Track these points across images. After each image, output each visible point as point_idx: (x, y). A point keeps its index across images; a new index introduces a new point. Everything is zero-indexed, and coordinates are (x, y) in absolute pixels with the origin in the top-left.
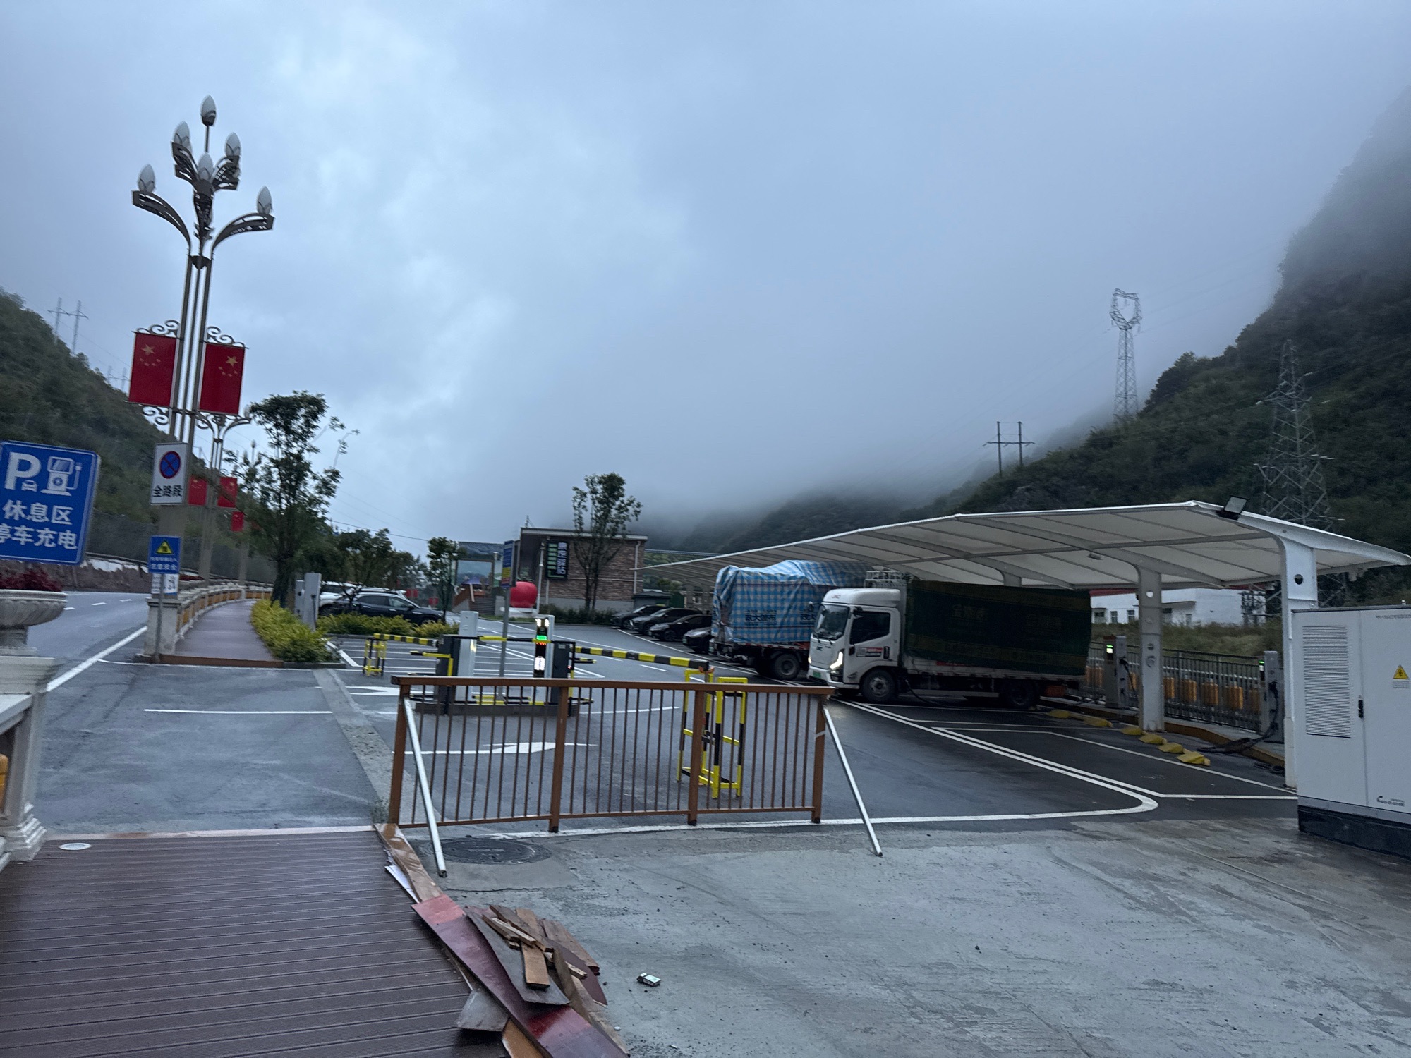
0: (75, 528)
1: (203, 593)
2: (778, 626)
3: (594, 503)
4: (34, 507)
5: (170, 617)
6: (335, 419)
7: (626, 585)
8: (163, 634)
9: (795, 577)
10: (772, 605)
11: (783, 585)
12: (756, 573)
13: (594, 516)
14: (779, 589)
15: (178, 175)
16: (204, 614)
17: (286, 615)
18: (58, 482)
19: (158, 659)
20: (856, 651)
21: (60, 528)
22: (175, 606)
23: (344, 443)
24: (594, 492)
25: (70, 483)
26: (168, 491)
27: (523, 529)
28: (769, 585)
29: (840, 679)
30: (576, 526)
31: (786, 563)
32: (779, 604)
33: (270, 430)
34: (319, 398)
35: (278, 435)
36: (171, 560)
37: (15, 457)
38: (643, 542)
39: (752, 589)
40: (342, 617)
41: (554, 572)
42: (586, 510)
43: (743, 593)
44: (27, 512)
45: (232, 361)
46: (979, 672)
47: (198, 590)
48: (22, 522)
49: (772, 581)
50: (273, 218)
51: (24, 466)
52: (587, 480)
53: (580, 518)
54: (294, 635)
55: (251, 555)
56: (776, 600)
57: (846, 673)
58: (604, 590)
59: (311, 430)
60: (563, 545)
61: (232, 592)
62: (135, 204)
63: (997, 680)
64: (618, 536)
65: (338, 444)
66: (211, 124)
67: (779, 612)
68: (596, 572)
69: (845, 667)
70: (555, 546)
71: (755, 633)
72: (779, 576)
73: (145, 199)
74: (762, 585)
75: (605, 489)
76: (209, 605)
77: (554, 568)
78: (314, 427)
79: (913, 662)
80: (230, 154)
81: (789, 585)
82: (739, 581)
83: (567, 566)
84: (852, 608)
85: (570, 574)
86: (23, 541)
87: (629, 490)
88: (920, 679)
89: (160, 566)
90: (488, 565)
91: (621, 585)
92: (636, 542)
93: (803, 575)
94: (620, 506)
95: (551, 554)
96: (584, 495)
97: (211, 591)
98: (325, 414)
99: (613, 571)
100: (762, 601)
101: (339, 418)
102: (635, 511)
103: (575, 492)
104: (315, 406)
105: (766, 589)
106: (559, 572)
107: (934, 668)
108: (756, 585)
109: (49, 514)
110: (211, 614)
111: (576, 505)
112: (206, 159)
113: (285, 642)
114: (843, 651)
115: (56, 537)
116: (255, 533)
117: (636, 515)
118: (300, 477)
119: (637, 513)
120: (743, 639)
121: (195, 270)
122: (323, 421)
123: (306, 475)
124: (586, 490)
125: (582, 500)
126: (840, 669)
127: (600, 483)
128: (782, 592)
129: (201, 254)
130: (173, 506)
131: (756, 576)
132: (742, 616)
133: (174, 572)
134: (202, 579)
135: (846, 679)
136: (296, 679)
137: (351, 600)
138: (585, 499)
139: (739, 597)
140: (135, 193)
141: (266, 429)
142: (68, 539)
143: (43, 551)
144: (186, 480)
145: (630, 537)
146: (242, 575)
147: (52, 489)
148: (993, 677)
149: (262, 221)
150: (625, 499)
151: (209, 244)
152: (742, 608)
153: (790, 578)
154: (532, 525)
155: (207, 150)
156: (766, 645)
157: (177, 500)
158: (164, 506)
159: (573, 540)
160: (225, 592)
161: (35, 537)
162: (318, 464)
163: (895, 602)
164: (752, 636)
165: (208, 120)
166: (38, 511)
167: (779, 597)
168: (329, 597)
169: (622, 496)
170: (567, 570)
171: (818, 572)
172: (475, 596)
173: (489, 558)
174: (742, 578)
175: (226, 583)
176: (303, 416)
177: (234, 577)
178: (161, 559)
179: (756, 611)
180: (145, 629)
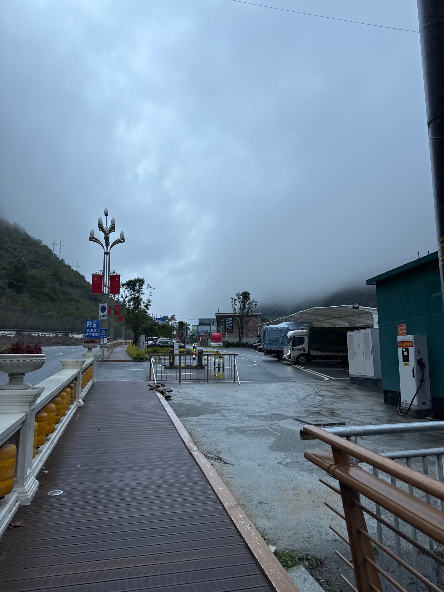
0: (97, 333)
1: (112, 343)
2: (280, 343)
3: (239, 303)
4: (91, 330)
5: (106, 350)
6: (148, 285)
7: (255, 332)
8: (104, 355)
9: (285, 328)
10: (278, 337)
11: (281, 330)
12: (272, 327)
13: (240, 308)
14: (280, 332)
15: (100, 230)
16: (112, 350)
17: (136, 348)
18: (94, 325)
19: (103, 361)
20: (294, 349)
21: (95, 333)
22: (107, 347)
23: (151, 293)
24: (239, 298)
25: (96, 326)
26: (103, 316)
27: (216, 314)
28: (276, 331)
29: (290, 358)
30: (233, 312)
31: (283, 323)
32: (280, 337)
33: (129, 291)
34: (143, 279)
35: (131, 292)
36: (105, 334)
37: (88, 322)
38: (260, 315)
39: (271, 332)
40: (153, 348)
41: (228, 329)
42: (237, 306)
43: (268, 333)
44: (90, 330)
45: (117, 279)
46: (334, 354)
47: (110, 342)
48: (90, 332)
49: (277, 329)
50: (125, 239)
51: (89, 323)
52: (236, 294)
53: (235, 308)
54: (137, 353)
55: (126, 329)
56: (279, 335)
57: (291, 356)
58: (247, 334)
59: (141, 289)
60: (231, 319)
61: (120, 343)
62: (90, 240)
63: (341, 356)
64: (249, 314)
65: (149, 293)
66: (107, 216)
67: (280, 339)
68: (242, 328)
69: (291, 354)
70: (228, 319)
71: (273, 346)
72: (279, 328)
73: (92, 238)
74: (274, 331)
75: (243, 297)
76: (114, 347)
77: (228, 327)
78: (142, 288)
79: (312, 352)
80: (113, 224)
81: (283, 330)
82: (266, 330)
83: (233, 326)
84: (292, 336)
85: (234, 329)
86: (90, 335)
87: (252, 297)
88: (315, 357)
89: (103, 336)
90: (209, 327)
91: (253, 332)
92: (257, 315)
93: (287, 327)
94: (249, 303)
95: (227, 322)
96: (236, 300)
97: (114, 343)
98: (145, 284)
99: (250, 327)
100: (274, 336)
101: (150, 285)
102: (255, 304)
103: (232, 299)
104: (141, 282)
105: (275, 332)
106: (230, 328)
107: (319, 353)
108: (272, 331)
109: (93, 331)
110: (114, 350)
111: (233, 304)
112: (107, 227)
113: (135, 355)
114: (290, 349)
115: (95, 334)
116: (127, 323)
117: (255, 306)
118: (139, 304)
119: (256, 305)
120: (269, 348)
121: (106, 256)
122: (145, 286)
123: (141, 302)
124: (236, 298)
125: (235, 302)
126: (290, 355)
127: (241, 295)
128: (281, 333)
129: (107, 251)
130: (105, 320)
131: (272, 328)
132: (268, 341)
133: (106, 338)
134: (111, 339)
135: (292, 358)
136: (138, 364)
137: (156, 343)
138: (236, 302)
139: (267, 335)
140: (89, 237)
141: (127, 291)
142: (96, 334)
143: (93, 337)
144: (107, 312)
145: (253, 314)
146: (123, 337)
147: (94, 327)
148: (339, 355)
149: (122, 240)
150: (251, 300)
151: (109, 247)
152: (268, 338)
153: (283, 328)
154: (220, 312)
155: (106, 225)
156: (277, 350)
157: (105, 318)
158: (102, 320)
159: (233, 316)
160: (118, 343)
161: (92, 334)
162: (144, 298)
163: (305, 334)
164: (272, 347)
165: (106, 215)
166: (92, 330)
167: (280, 334)
168: (150, 342)
169: (250, 299)
170: (233, 328)
171: (293, 325)
172: (201, 339)
173: (209, 324)
174: (267, 329)
175: (118, 340)
176: (138, 285)
177: (121, 338)
178: (103, 334)
179: (273, 339)
180: (100, 353)
